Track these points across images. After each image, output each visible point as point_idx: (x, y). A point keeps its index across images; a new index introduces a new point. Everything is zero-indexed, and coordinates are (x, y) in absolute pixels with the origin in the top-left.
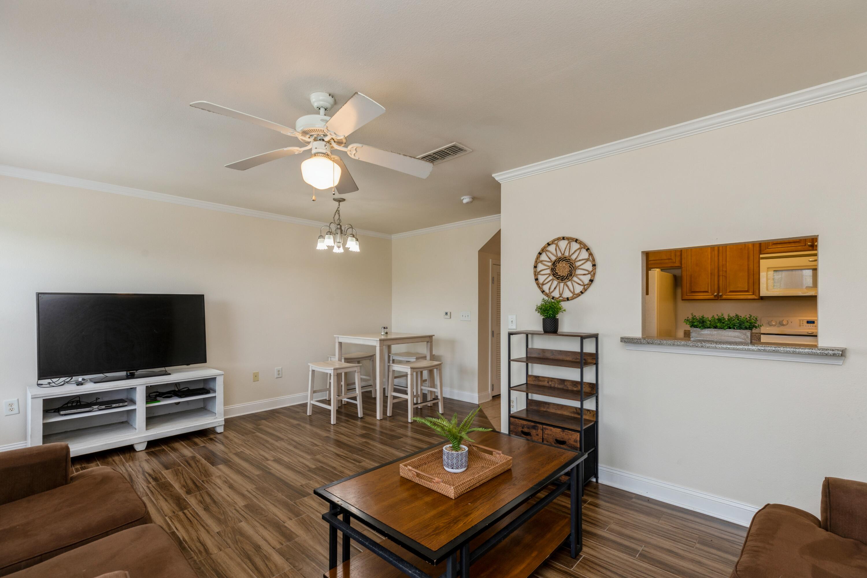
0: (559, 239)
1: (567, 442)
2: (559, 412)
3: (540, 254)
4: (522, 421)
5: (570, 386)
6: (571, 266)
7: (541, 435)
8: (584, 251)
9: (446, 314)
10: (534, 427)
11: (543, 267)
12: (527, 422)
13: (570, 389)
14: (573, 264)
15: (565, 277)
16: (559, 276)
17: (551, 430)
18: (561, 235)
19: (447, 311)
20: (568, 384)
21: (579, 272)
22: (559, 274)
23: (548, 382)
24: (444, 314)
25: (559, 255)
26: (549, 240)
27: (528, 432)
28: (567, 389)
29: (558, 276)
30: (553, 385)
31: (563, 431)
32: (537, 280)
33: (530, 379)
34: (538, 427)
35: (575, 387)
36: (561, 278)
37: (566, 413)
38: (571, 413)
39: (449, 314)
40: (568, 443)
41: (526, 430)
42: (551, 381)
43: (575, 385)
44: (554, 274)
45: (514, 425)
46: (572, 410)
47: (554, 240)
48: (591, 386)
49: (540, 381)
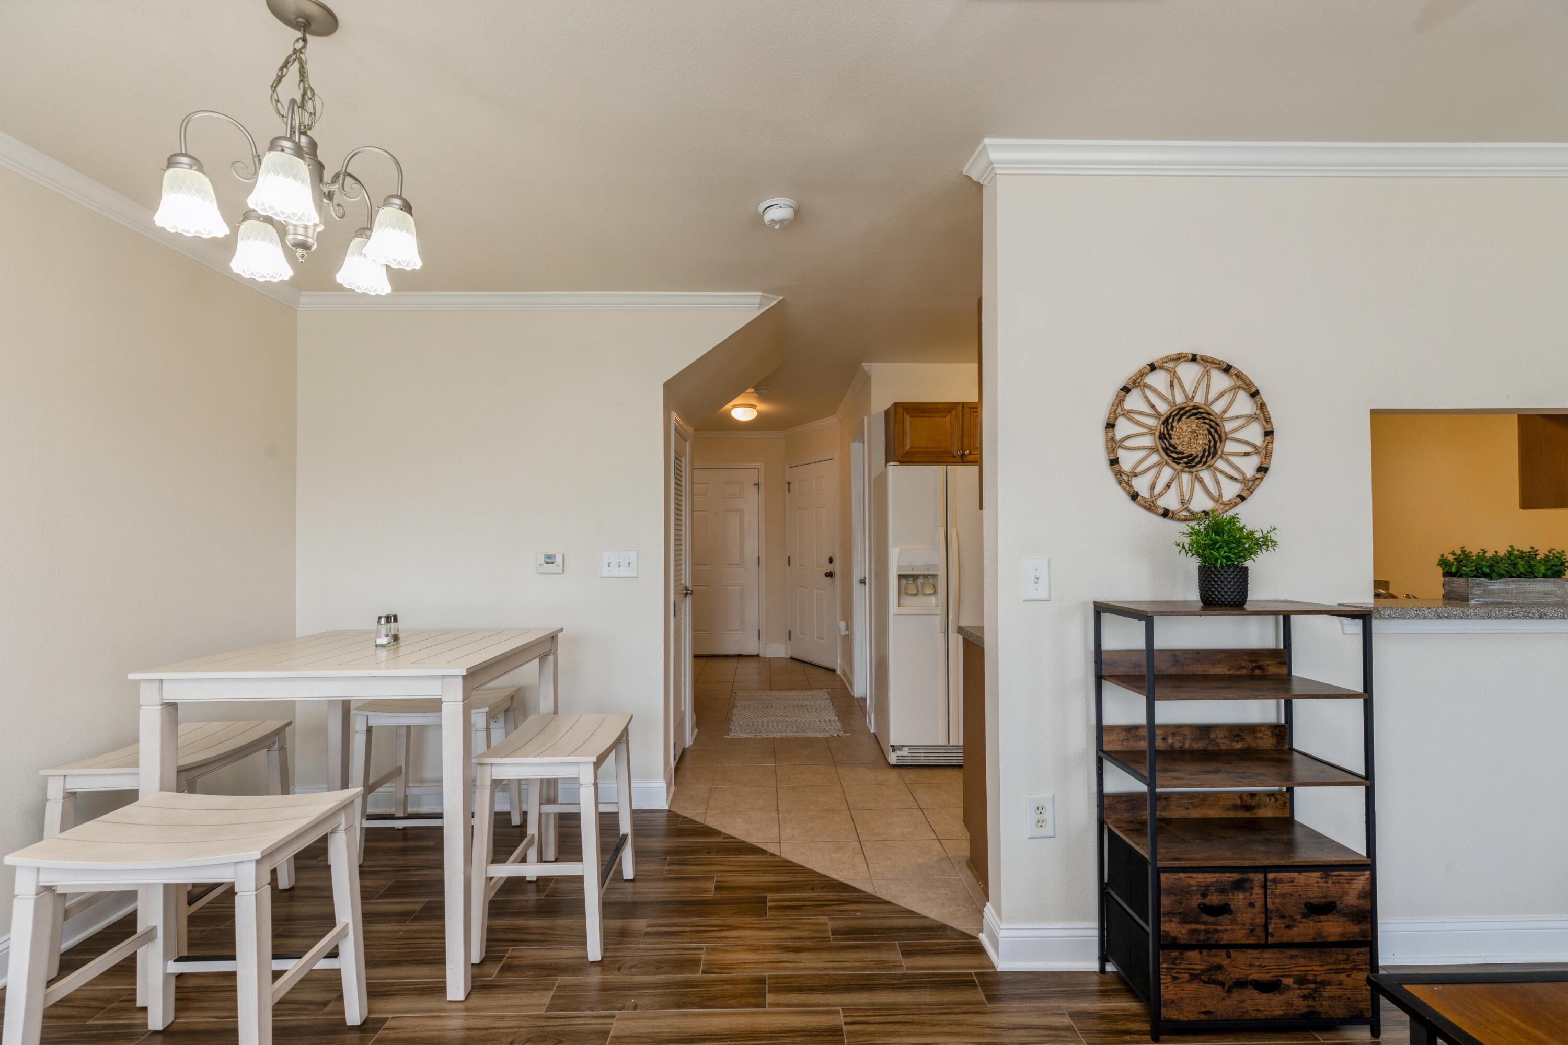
0: (1179, 358)
1: (1338, 903)
2: (1195, 814)
3: (1126, 390)
4: (1200, 875)
5: (1223, 741)
6: (1212, 431)
7: (1259, 904)
8: (1243, 397)
9: (550, 559)
10: (1239, 886)
11: (1131, 428)
12: (1217, 875)
13: (1223, 747)
14: (1217, 425)
15: (1197, 460)
16: (1180, 455)
17: (1292, 882)
18: (1189, 350)
19: (550, 552)
20: (1221, 735)
21: (1230, 447)
22: (1179, 448)
23: (1164, 739)
24: (541, 559)
25: (1180, 399)
26: (1155, 356)
27: (1223, 903)
28: (1216, 748)
29: (1177, 453)
30: (1177, 745)
31: (1327, 876)
32: (1114, 462)
33: (1112, 738)
34: (1252, 881)
35: (1237, 742)
36: (1186, 460)
37: (1214, 813)
38: (1228, 809)
39: (559, 559)
40: (1342, 906)
41: (1214, 899)
42: (1173, 734)
43: (1237, 736)
44: (1167, 448)
45: (1176, 895)
46: (1230, 802)
47: (1170, 359)
48: (1278, 732)
49: (1140, 740)
